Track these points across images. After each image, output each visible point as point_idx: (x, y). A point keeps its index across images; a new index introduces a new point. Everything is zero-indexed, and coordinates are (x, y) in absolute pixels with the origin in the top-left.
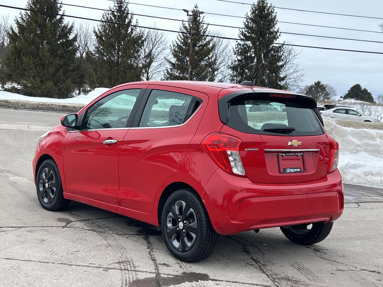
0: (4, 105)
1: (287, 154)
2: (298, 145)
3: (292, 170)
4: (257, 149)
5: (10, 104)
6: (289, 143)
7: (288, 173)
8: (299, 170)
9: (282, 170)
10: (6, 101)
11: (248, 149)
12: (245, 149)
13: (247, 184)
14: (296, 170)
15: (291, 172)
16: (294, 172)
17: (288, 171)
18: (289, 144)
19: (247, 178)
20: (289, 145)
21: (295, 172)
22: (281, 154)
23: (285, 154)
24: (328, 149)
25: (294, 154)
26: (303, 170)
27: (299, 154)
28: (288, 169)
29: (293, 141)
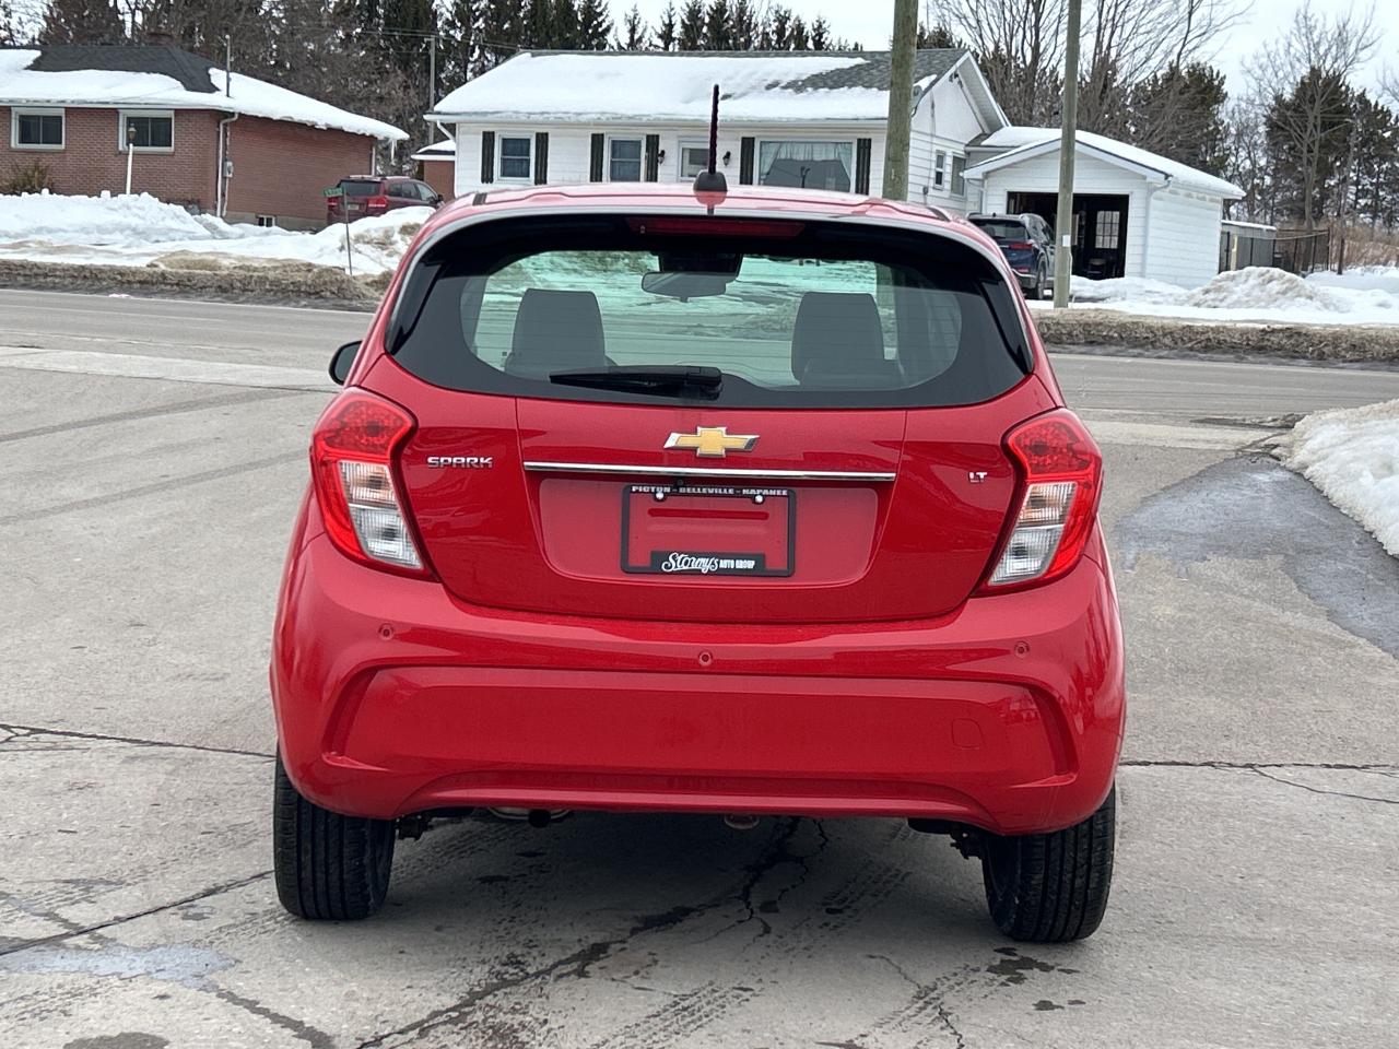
0: (1281, 348)
1: (682, 490)
2: (727, 450)
3: (704, 564)
4: (486, 461)
5: (1305, 344)
6: (674, 440)
7: (672, 573)
8: (750, 564)
10: (1293, 333)
11: (442, 459)
12: (430, 460)
13: (435, 609)
14: (724, 564)
15: (695, 572)
16: (710, 573)
17: (677, 563)
18: (670, 443)
19: (441, 581)
20: (667, 445)
21: (721, 573)
22: (646, 489)
23: (668, 490)
24: (978, 477)
25: (731, 491)
26: (777, 562)
27: (766, 492)
28: (679, 558)
29: (695, 432)
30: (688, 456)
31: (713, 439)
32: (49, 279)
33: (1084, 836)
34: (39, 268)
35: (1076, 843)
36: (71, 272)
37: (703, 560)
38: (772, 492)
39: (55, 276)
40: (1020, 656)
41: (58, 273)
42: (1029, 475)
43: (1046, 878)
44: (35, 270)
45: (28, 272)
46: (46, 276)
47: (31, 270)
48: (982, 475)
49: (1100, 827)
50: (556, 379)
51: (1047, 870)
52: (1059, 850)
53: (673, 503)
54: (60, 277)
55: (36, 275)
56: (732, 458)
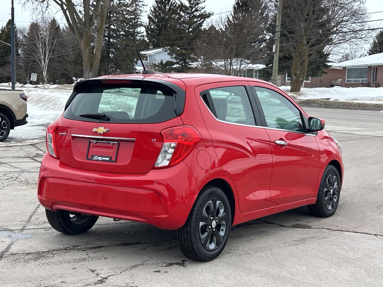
1: (99, 141)
2: (103, 132)
3: (100, 158)
4: (66, 134)
8: (108, 159)
9: (90, 157)
11: (61, 133)
12: (59, 133)
14: (104, 159)
15: (99, 160)
16: (101, 160)
17: (95, 158)
18: (93, 131)
19: (60, 160)
21: (103, 161)
22: (92, 141)
23: (96, 141)
24: (154, 140)
25: (107, 142)
26: (114, 159)
27: (113, 142)
28: (96, 157)
29: (98, 128)
30: (96, 133)
31: (101, 130)
32: (368, 107)
33: (186, 232)
34: (366, 104)
35: (184, 234)
36: (374, 106)
37: (100, 157)
38: (115, 143)
39: (370, 107)
40: (156, 184)
41: (370, 106)
42: (165, 140)
43: (180, 242)
44: (365, 105)
45: (363, 106)
46: (367, 106)
47: (364, 105)
48: (155, 140)
49: (189, 230)
50: (82, 116)
51: (179, 240)
52: (181, 235)
53: (97, 144)
54: (371, 107)
55: (365, 106)
56: (104, 134)
